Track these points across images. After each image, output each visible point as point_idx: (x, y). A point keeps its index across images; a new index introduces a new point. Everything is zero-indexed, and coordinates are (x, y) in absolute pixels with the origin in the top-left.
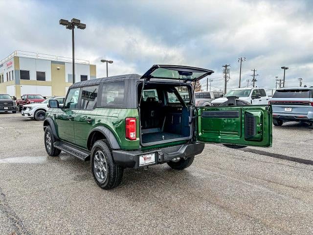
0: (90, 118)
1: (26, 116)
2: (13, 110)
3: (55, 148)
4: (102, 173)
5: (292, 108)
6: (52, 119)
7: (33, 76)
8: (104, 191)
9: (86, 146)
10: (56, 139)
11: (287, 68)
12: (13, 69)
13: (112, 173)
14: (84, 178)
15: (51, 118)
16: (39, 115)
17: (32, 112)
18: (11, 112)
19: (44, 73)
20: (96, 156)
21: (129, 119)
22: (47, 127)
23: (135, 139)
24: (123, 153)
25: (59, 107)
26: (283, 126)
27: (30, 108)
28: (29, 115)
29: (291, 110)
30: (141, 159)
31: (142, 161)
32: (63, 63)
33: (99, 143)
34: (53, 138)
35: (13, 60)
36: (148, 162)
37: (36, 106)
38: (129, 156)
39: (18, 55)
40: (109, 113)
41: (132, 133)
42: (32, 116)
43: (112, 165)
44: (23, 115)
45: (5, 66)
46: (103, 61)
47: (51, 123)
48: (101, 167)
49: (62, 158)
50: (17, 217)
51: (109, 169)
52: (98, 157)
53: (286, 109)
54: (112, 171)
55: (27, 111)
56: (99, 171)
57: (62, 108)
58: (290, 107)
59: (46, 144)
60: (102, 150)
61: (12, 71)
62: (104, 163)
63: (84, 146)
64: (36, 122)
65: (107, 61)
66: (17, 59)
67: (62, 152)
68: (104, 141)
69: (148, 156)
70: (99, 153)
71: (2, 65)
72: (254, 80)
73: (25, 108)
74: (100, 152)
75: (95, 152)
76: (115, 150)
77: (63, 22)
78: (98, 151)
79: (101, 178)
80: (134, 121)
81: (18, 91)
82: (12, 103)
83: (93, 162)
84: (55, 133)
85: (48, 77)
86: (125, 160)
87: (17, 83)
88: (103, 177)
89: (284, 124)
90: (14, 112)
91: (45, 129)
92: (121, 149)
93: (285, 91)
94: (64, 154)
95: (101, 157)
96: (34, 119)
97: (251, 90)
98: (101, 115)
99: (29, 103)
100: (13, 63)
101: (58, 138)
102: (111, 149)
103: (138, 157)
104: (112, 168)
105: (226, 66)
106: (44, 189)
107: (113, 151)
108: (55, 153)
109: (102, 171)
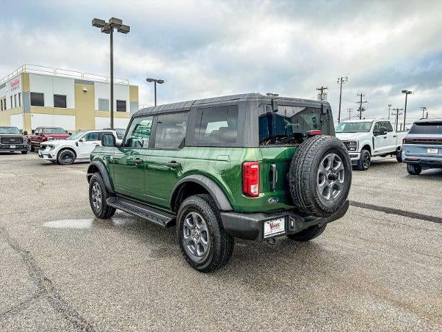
0: (175, 162)
1: (46, 158)
2: (23, 150)
3: (108, 207)
4: (198, 247)
5: (439, 148)
6: (103, 163)
7: (49, 101)
8: (202, 275)
9: (169, 206)
10: (110, 193)
11: (410, 93)
12: (20, 90)
13: (218, 249)
14: (161, 254)
15: (101, 160)
16: (64, 157)
17: (54, 153)
18: (20, 152)
19: (64, 98)
20: (187, 220)
21: (250, 164)
22: (95, 175)
23: (257, 196)
24: (239, 216)
25: (115, 145)
26: (422, 175)
27: (52, 147)
28: (50, 156)
29: (436, 151)
30: (267, 227)
31: (268, 230)
32: (92, 83)
33: (193, 200)
34: (105, 192)
35: (20, 79)
36: (275, 231)
37: (60, 144)
38: (250, 221)
39: (27, 71)
40: (210, 154)
41: (252, 187)
42: (55, 158)
43: (218, 235)
44: (42, 156)
45: (8, 88)
46: (149, 80)
47: (102, 168)
48: (197, 237)
49: (117, 221)
50: (82, 319)
51: (214, 241)
52: (192, 221)
53: (429, 150)
54: (219, 245)
55: (47, 150)
56: (192, 243)
57: (120, 147)
58: (436, 148)
59: (92, 200)
60: (200, 211)
61: (19, 94)
62: (204, 232)
63: (164, 204)
64: (60, 166)
65: (155, 81)
66: (25, 76)
67: (118, 211)
68: (202, 198)
69: (275, 222)
70: (194, 216)
71: (4, 85)
72: (361, 110)
73: (44, 147)
74: (195, 214)
75: (186, 214)
76: (226, 211)
77: (97, 23)
78: (192, 213)
79: (196, 254)
80: (256, 167)
81: (27, 122)
82: (21, 139)
83: (181, 229)
84: (108, 184)
85: (71, 103)
86: (242, 228)
87: (26, 111)
88: (199, 253)
89: (423, 172)
90: (24, 153)
91: (89, 178)
92: (233, 211)
93: (427, 124)
94: (121, 216)
95: (196, 221)
96: (56, 163)
97: (372, 123)
98: (196, 157)
99: (46, 140)
100: (20, 82)
101: (112, 191)
102: (217, 210)
103: (262, 223)
104: (219, 240)
105: (322, 89)
106: (108, 270)
107: (222, 214)
108: (106, 214)
109: (200, 244)
